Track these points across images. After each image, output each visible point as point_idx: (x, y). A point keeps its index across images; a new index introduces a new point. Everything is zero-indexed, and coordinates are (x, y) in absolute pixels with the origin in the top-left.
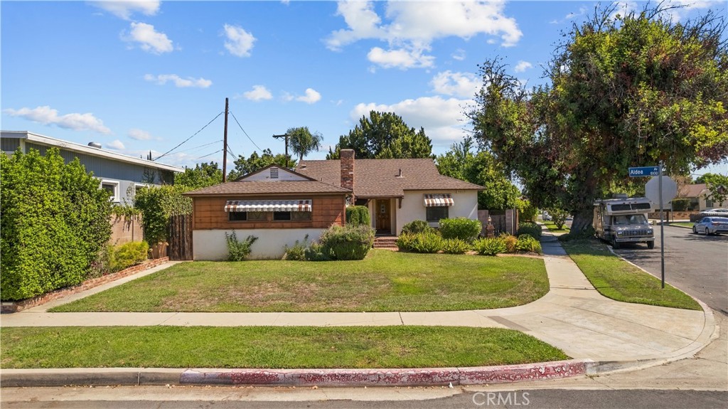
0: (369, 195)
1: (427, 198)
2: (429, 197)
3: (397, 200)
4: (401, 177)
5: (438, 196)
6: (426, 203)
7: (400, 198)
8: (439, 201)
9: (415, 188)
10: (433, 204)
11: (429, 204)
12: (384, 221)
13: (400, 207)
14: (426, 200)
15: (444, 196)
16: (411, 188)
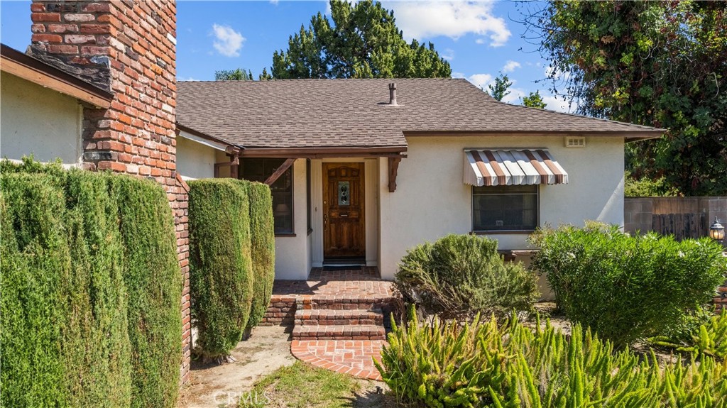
0: (285, 143)
1: (477, 158)
2: (483, 157)
3: (383, 161)
4: (395, 104)
5: (512, 153)
6: (478, 174)
7: (394, 155)
8: (518, 170)
9: (437, 127)
10: (501, 178)
11: (485, 179)
12: (345, 228)
13: (392, 187)
14: (474, 166)
15: (529, 155)
16: (425, 127)
